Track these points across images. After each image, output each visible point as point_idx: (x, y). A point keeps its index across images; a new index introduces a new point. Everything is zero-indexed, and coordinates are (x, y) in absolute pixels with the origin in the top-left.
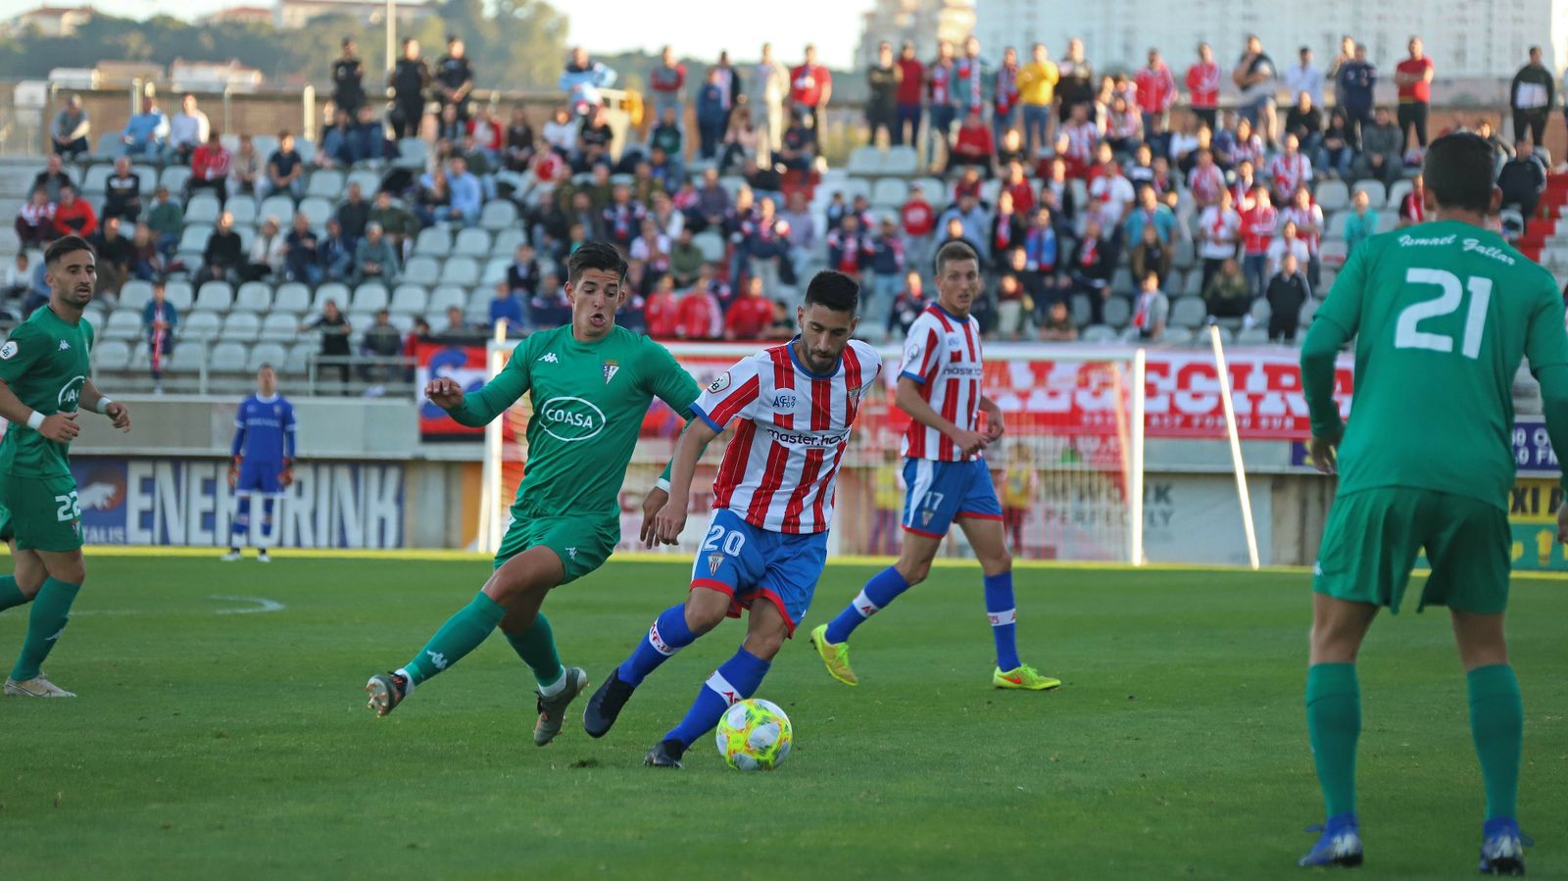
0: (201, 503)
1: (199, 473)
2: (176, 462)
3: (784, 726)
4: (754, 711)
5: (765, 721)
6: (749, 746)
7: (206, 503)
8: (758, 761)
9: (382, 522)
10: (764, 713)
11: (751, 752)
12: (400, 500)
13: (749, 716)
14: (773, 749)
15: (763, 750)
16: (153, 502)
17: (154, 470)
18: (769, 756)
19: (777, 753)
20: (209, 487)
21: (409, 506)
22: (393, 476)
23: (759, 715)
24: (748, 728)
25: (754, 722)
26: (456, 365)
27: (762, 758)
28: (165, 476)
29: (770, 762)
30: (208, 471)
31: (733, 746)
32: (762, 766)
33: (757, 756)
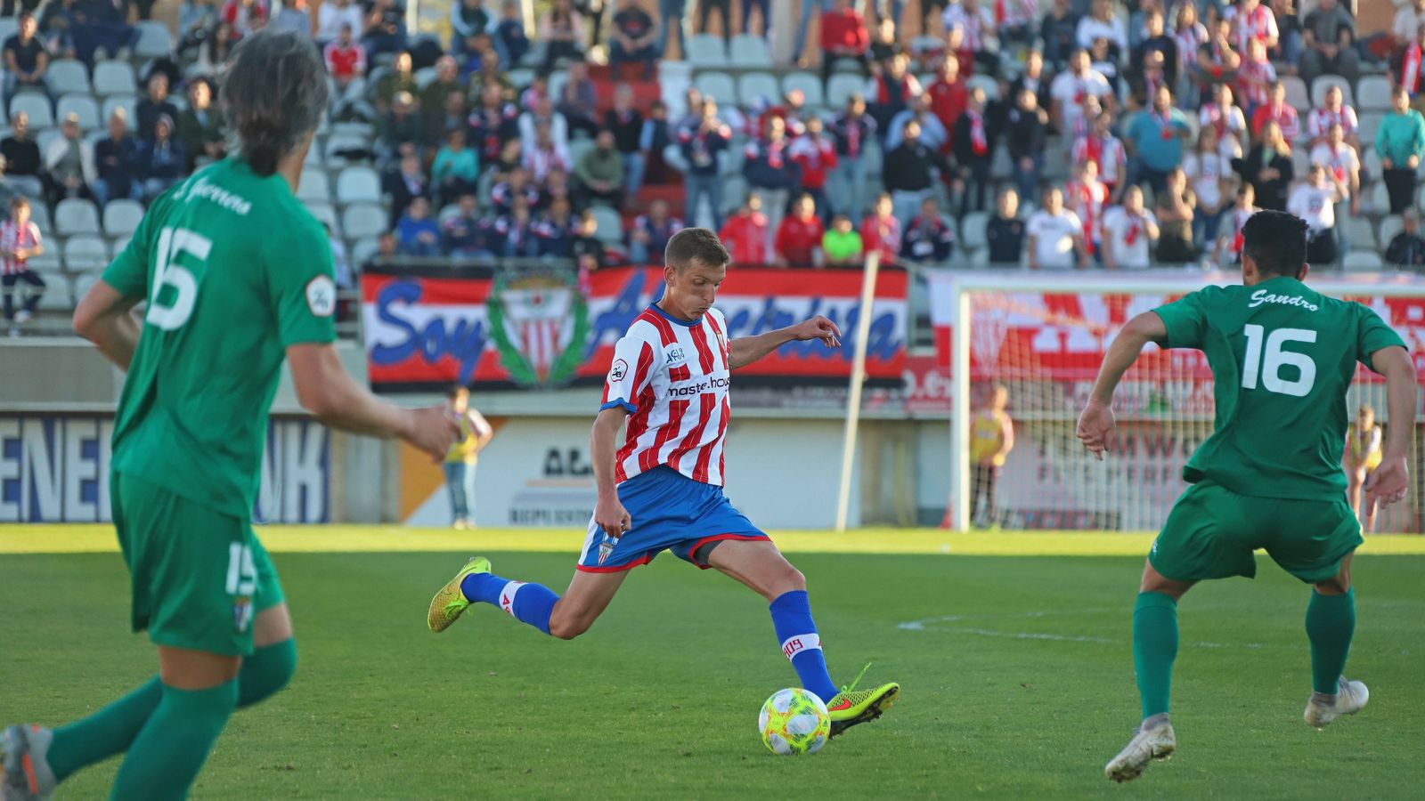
0: (80, 469)
1: (78, 432)
2: (49, 420)
3: (823, 722)
4: (799, 699)
5: (807, 711)
6: (785, 730)
7: (88, 470)
8: (791, 747)
9: (303, 490)
10: (808, 703)
11: (786, 736)
12: (324, 463)
13: (794, 703)
14: (808, 739)
15: (798, 737)
16: (20, 469)
17: (21, 430)
18: (802, 745)
19: (810, 744)
20: (90, 449)
21: (335, 470)
22: (316, 433)
23: (803, 705)
24: (789, 714)
25: (797, 710)
26: (409, 300)
27: (796, 745)
28: (34, 436)
29: (802, 750)
30: (87, 430)
31: (772, 727)
32: (794, 751)
33: (791, 742)
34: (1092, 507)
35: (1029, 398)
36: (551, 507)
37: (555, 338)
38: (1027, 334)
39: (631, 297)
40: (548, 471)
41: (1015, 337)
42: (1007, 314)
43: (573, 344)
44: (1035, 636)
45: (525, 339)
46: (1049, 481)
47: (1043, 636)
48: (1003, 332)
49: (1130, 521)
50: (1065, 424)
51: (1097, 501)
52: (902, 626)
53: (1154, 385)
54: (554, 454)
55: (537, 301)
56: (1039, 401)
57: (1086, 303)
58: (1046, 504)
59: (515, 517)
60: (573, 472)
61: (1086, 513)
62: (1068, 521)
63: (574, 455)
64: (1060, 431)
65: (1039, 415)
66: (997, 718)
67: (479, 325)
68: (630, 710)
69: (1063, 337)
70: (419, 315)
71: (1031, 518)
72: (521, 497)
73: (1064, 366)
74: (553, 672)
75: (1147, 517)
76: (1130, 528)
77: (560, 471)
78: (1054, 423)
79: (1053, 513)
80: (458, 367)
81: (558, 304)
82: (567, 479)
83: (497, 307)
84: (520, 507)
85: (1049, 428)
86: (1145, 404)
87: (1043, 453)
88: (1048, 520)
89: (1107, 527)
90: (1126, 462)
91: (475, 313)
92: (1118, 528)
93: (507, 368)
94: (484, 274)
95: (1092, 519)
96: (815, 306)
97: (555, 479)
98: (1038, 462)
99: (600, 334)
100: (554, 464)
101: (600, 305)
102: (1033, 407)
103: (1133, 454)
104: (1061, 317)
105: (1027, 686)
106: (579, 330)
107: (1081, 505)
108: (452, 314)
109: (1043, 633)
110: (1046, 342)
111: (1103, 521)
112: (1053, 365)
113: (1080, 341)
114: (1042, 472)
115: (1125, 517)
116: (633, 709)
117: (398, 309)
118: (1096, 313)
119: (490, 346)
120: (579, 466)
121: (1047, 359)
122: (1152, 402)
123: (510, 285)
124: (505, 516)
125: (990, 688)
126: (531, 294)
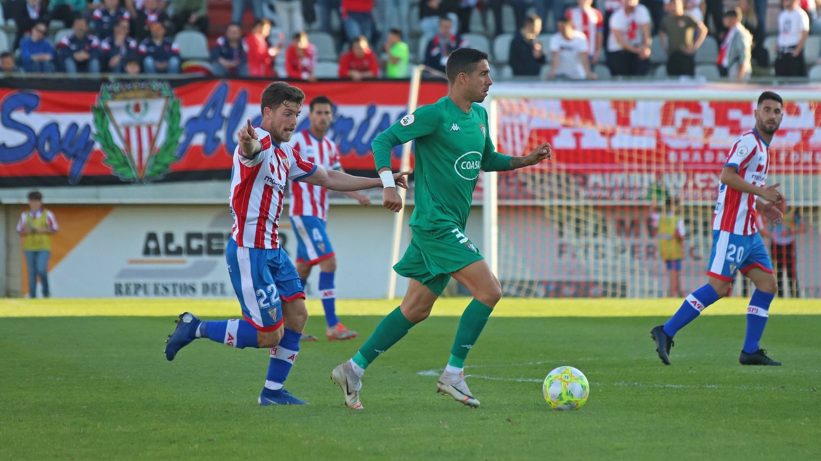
26: (29, 109)
34: (601, 278)
35: (547, 188)
36: (150, 281)
37: (152, 140)
38: (548, 134)
39: (216, 105)
40: (147, 251)
41: (535, 137)
42: (530, 118)
43: (167, 146)
44: (530, 380)
45: (127, 141)
46: (567, 257)
47: (536, 381)
48: (527, 134)
49: (633, 291)
50: (577, 210)
51: (605, 274)
52: (421, 373)
53: (653, 177)
54: (152, 237)
55: (137, 108)
56: (555, 190)
57: (595, 106)
58: (564, 277)
59: (118, 290)
60: (168, 252)
61: (596, 283)
62: (583, 290)
63: (169, 238)
64: (574, 215)
65: (556, 202)
66: (482, 446)
67: (88, 127)
68: (171, 443)
69: (578, 136)
70: (37, 121)
71: (552, 287)
72: (123, 274)
73: (576, 162)
74: (114, 412)
75: (647, 287)
76: (633, 296)
77: (157, 251)
78: (569, 208)
79: (569, 283)
80: (70, 165)
81: (155, 111)
82: (163, 257)
83: (103, 113)
84: (123, 282)
85: (565, 212)
86: (644, 193)
87: (561, 234)
88: (567, 290)
89: (614, 295)
90: (629, 241)
91: (84, 119)
92: (623, 296)
93: (112, 166)
94: (94, 87)
95: (600, 289)
96: (371, 113)
97: (152, 258)
98: (557, 241)
99: (190, 137)
100: (152, 245)
101: (190, 112)
102: (551, 195)
103: (637, 235)
104: (577, 121)
105: (511, 420)
106: (172, 132)
107: (592, 277)
108: (65, 120)
109: (537, 378)
110: (563, 141)
111: (610, 290)
112: (567, 161)
113: (593, 140)
114: (561, 250)
115: (629, 286)
116: (174, 441)
117: (18, 116)
118: (605, 116)
119: (97, 146)
120: (172, 247)
121: (564, 155)
122: (650, 191)
123: (114, 95)
124: (112, 289)
125: (481, 422)
126: (132, 103)
